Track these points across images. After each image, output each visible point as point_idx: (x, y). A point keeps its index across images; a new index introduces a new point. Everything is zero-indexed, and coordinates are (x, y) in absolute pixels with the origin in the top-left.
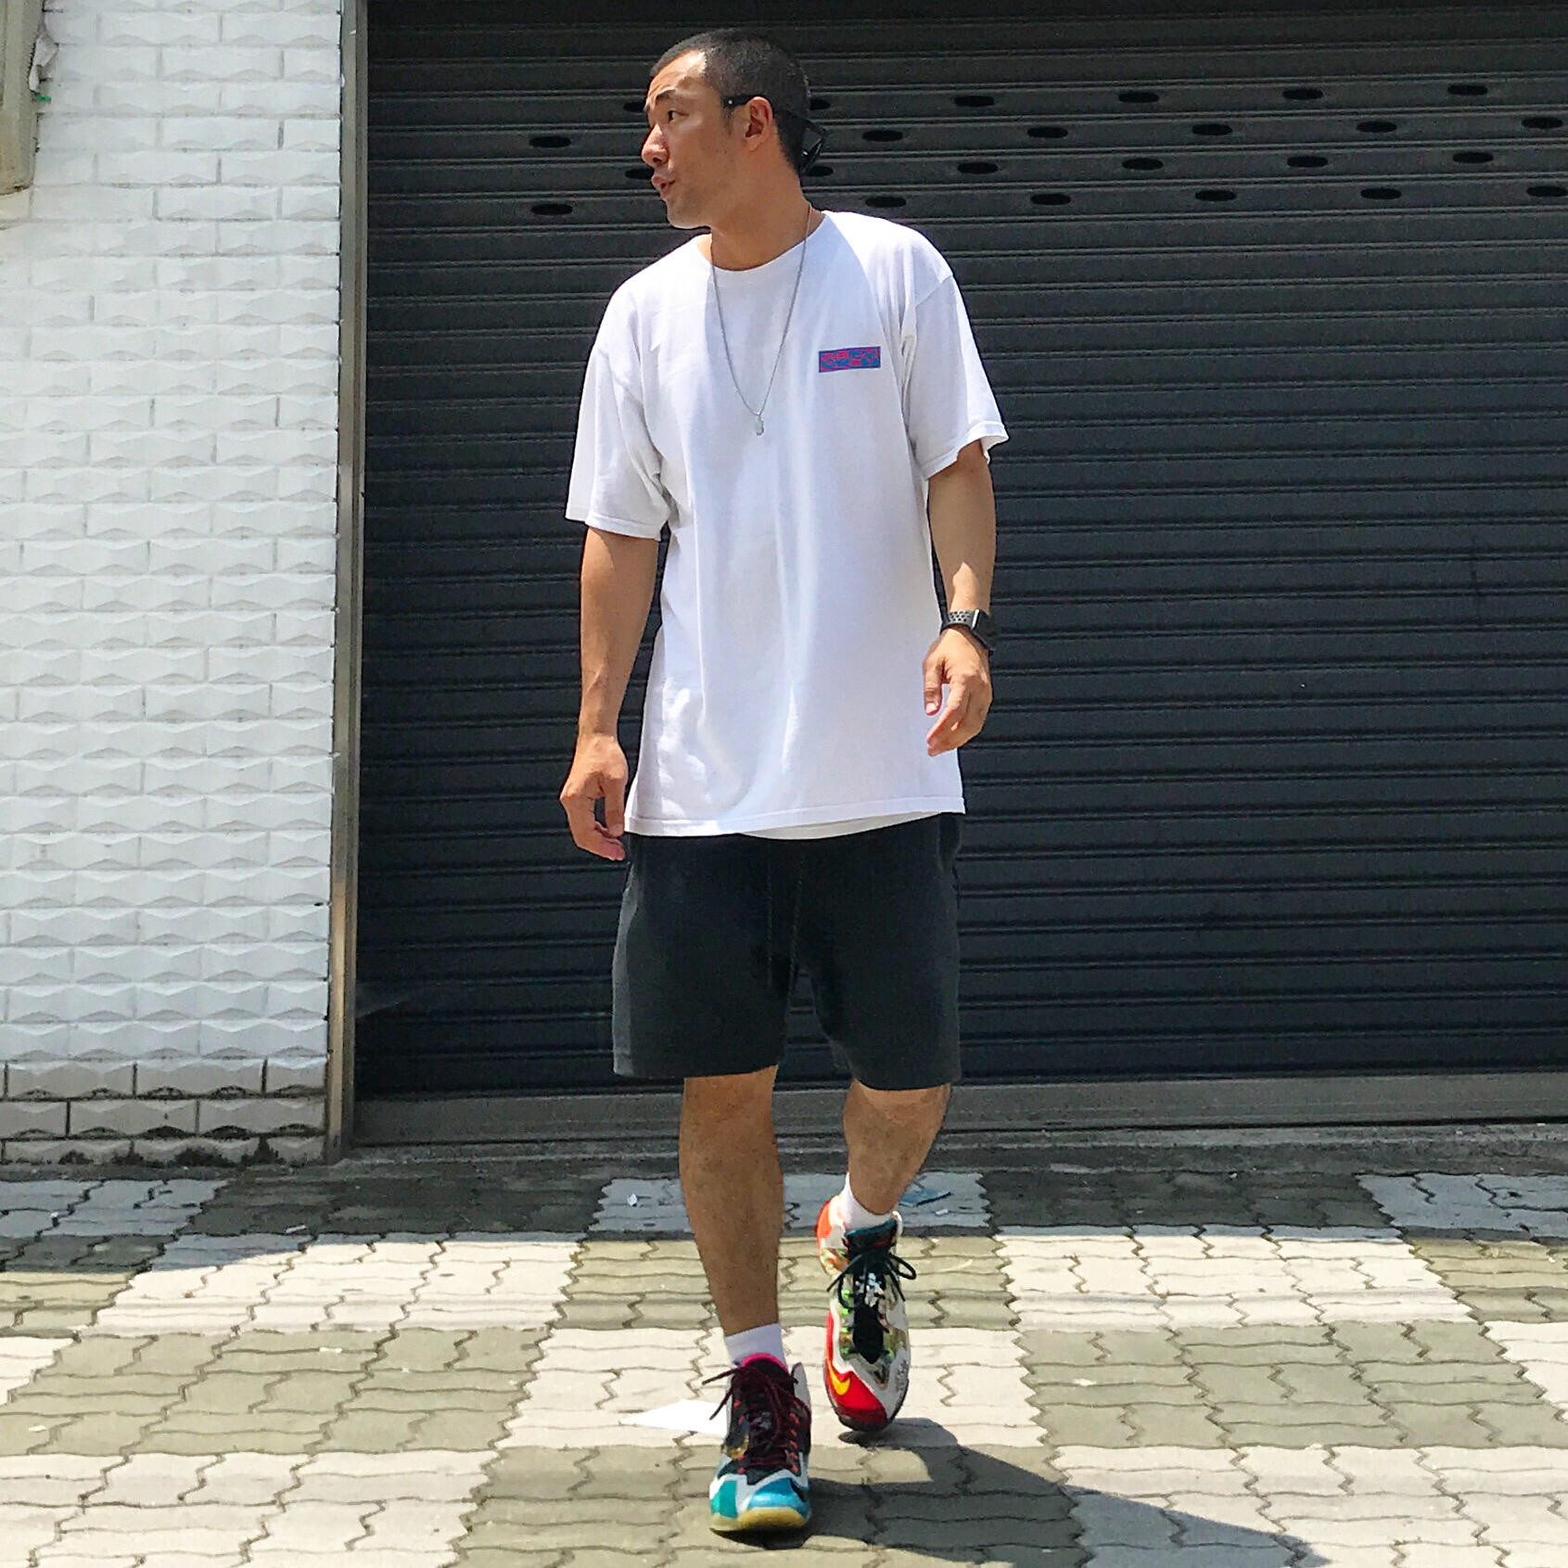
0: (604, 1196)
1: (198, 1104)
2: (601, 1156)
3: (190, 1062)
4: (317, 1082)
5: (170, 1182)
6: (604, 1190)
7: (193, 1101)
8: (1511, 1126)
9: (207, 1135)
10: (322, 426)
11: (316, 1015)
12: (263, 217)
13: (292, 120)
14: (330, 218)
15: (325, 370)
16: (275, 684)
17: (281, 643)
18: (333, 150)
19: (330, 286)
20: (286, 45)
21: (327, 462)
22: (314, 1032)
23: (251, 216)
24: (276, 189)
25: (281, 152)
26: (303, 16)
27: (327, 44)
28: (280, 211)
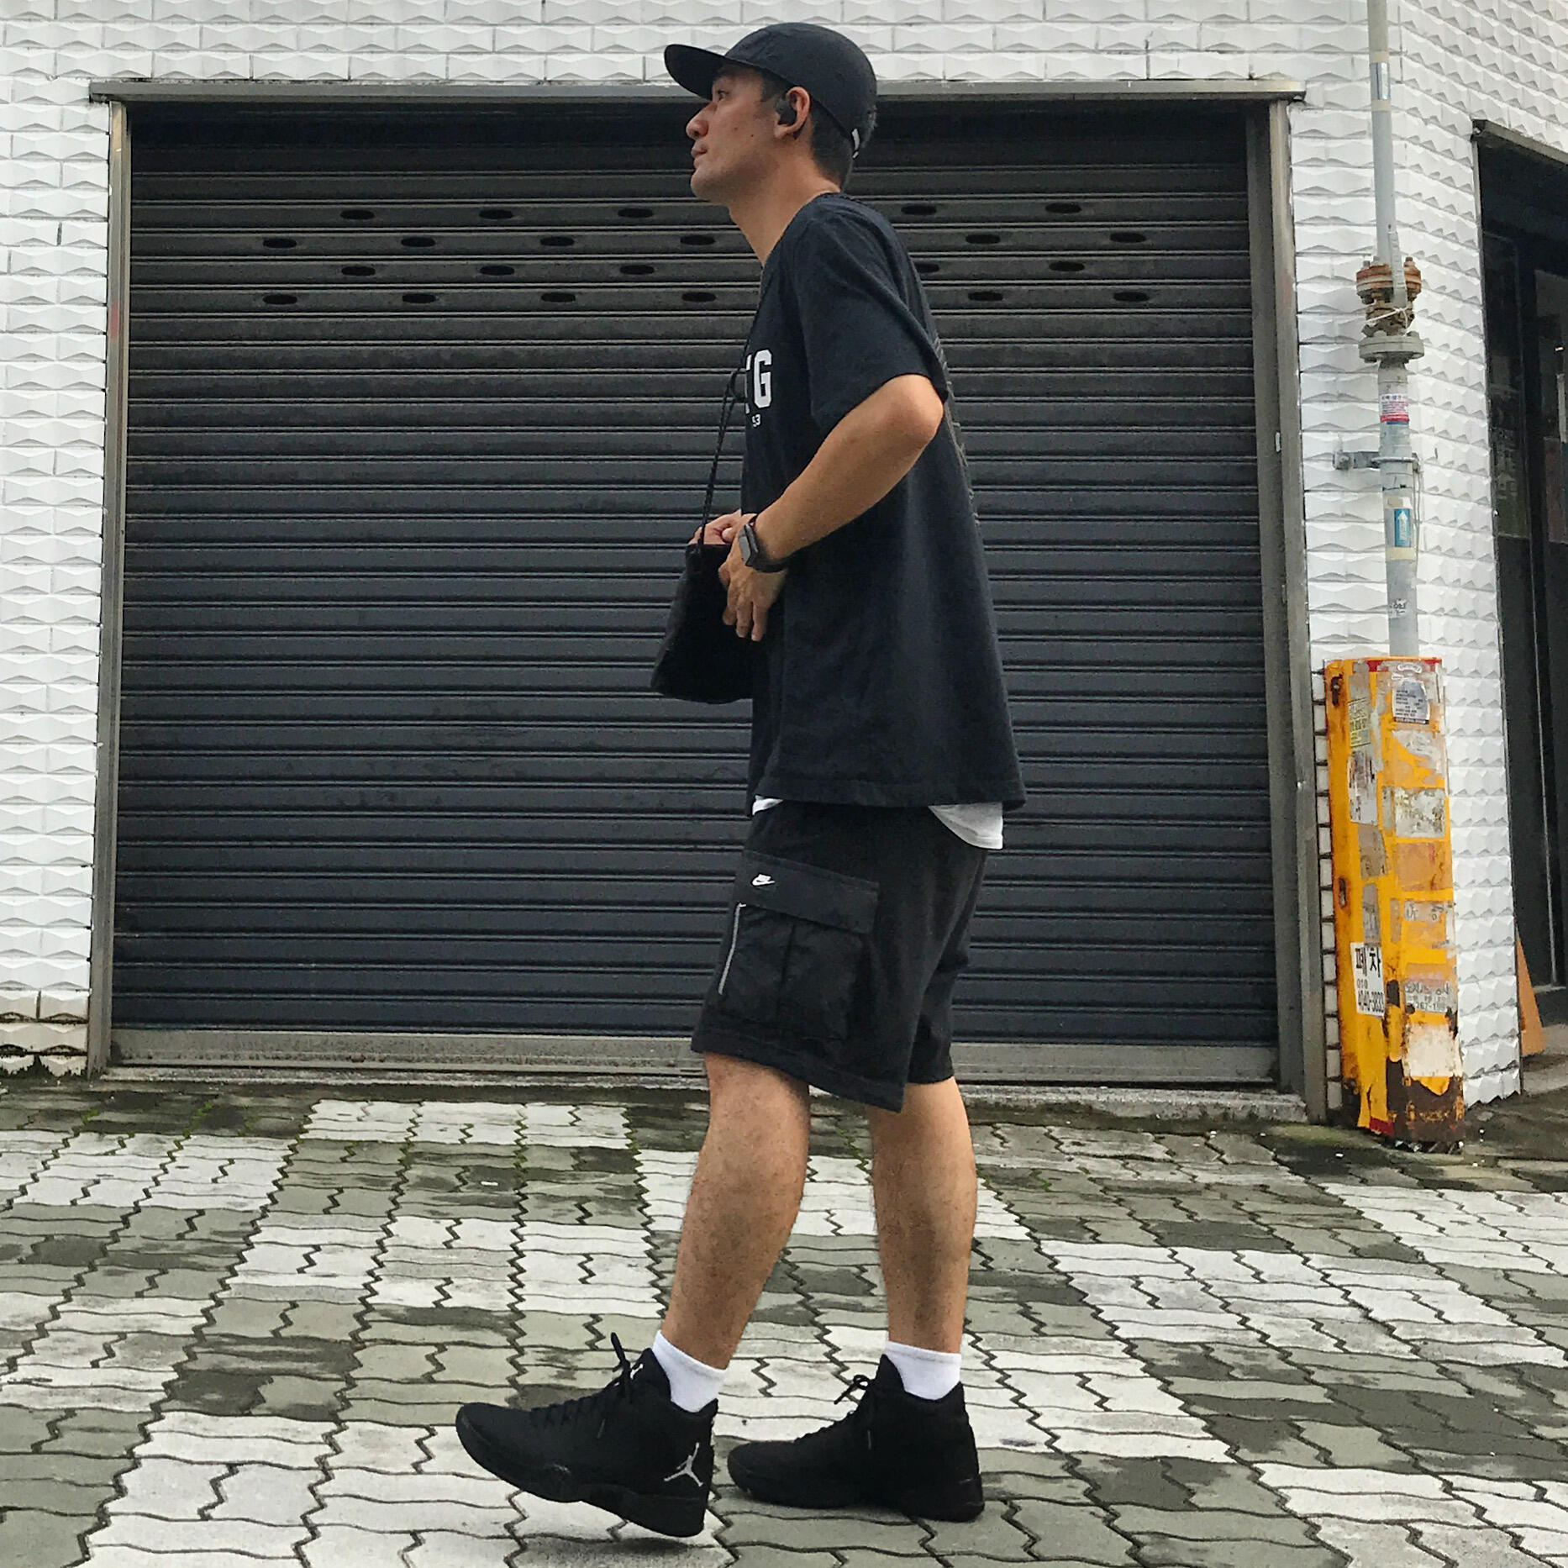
0: (314, 1112)
2: (312, 1081)
4: (81, 1012)
6: (314, 1107)
8: (1077, 1089)
10: (90, 475)
11: (82, 957)
12: (46, 302)
13: (69, 222)
14: (99, 304)
15: (94, 430)
16: (51, 686)
17: (57, 652)
18: (101, 247)
19: (98, 360)
20: (64, 160)
21: (95, 505)
22: (79, 971)
23: (34, 300)
24: (55, 279)
25: (60, 248)
26: (81, 137)
27: (99, 159)
28: (59, 298)
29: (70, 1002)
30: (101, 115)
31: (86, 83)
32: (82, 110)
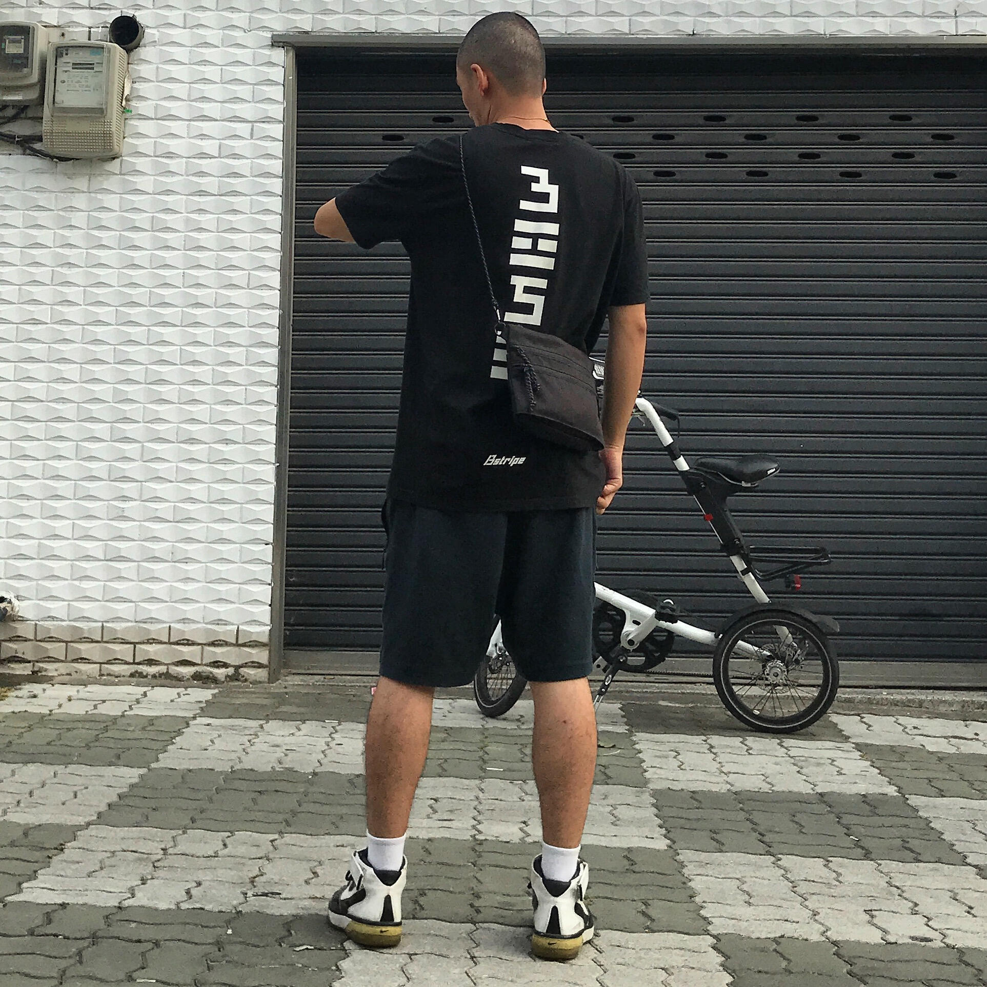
1: (203, 648)
3: (199, 626)
4: (265, 639)
5: (189, 689)
7: (200, 647)
9: (206, 665)
10: (272, 288)
11: (265, 603)
12: (242, 176)
13: (258, 124)
14: (278, 177)
15: (274, 259)
16: (245, 426)
17: (249, 404)
18: (280, 141)
19: (277, 213)
20: (255, 84)
21: (274, 308)
22: (264, 613)
23: (236, 175)
24: (249, 161)
25: (252, 141)
26: (265, 69)
27: (277, 84)
28: (251, 173)
29: (258, 633)
30: (280, 56)
31: (269, 35)
32: (267, 52)
